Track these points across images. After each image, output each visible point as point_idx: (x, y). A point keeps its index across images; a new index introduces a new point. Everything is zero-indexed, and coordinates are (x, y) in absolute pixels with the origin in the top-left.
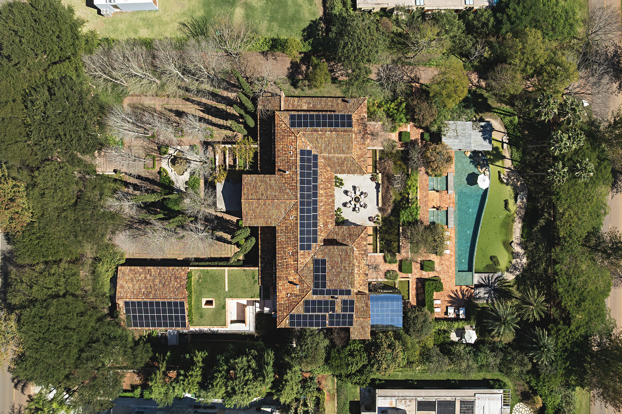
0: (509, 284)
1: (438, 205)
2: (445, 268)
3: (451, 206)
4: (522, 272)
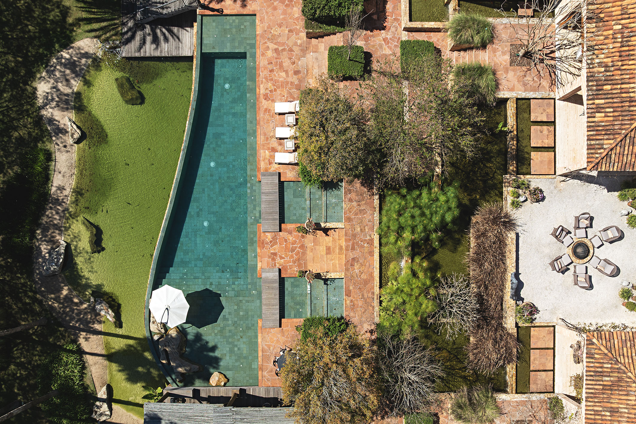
0: (89, 27)
1: (310, 237)
2: (286, 63)
3: (269, 236)
4: (51, 56)
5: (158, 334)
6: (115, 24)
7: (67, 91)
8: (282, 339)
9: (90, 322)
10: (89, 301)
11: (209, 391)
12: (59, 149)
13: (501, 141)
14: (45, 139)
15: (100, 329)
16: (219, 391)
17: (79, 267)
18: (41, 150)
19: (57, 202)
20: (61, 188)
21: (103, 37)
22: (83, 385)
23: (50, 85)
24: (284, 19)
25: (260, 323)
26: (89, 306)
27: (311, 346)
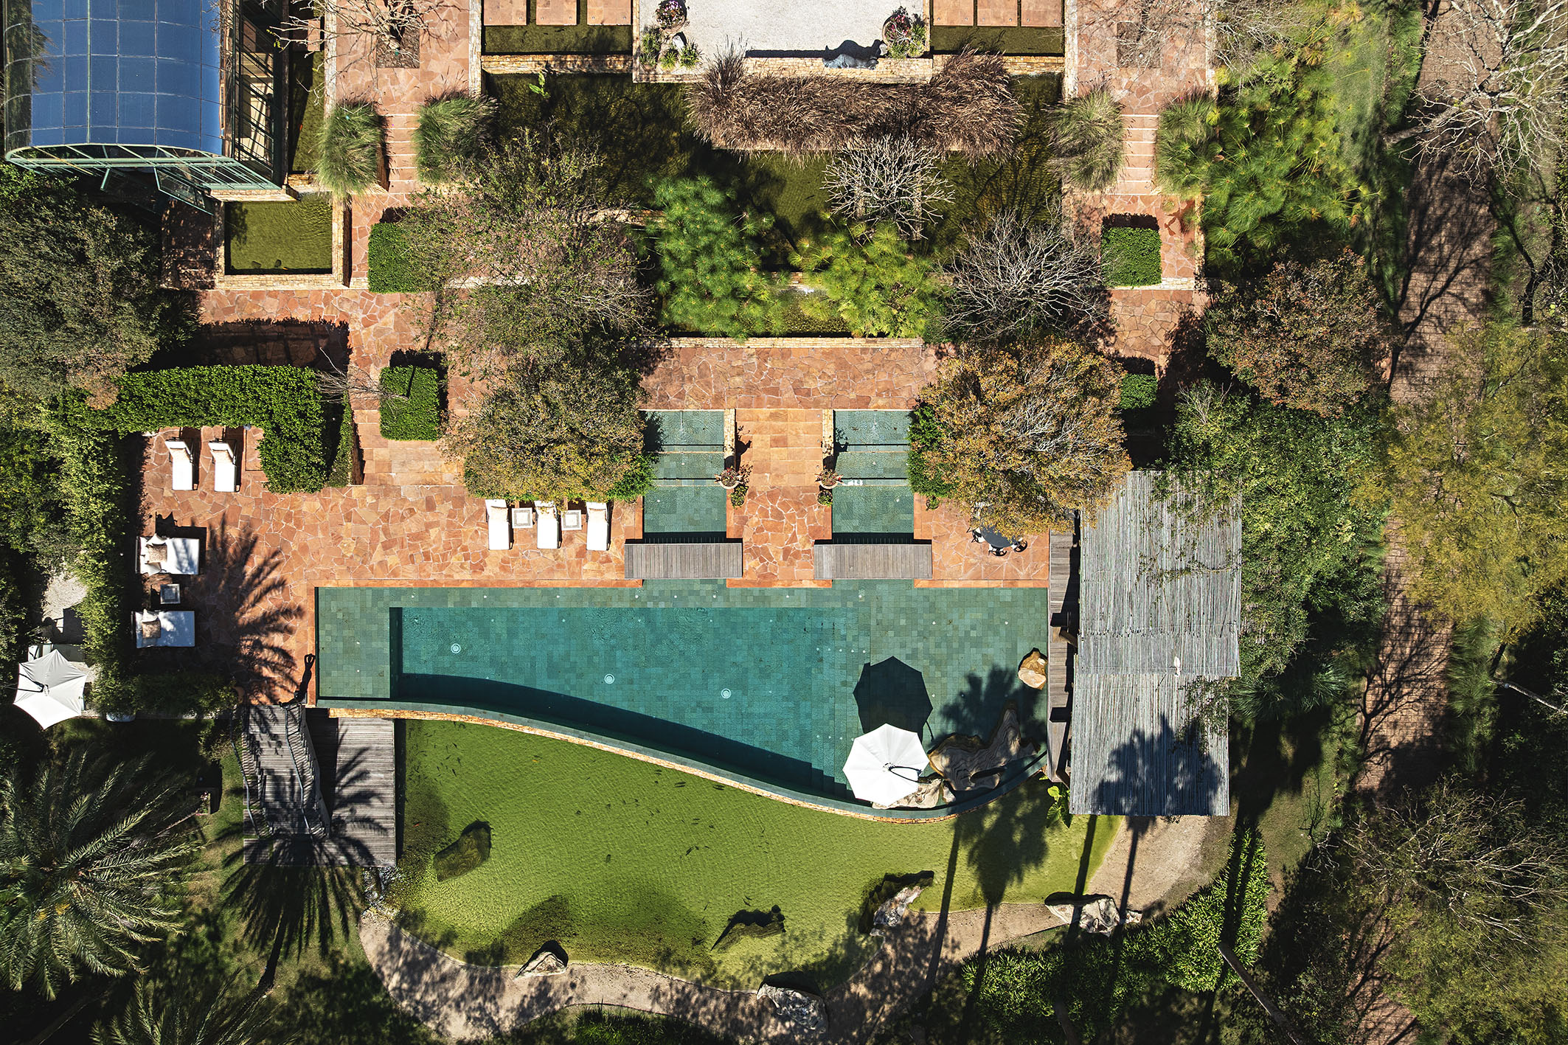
0: (338, 931)
1: (753, 481)
2: (411, 526)
3: (750, 563)
4: (396, 1011)
5: (942, 793)
6: (332, 879)
7: (463, 979)
8: (954, 538)
9: (922, 939)
10: (878, 941)
11: (1054, 688)
12: (579, 997)
13: (567, 87)
14: (559, 1025)
15: (936, 918)
16: (1056, 669)
17: (812, 961)
18: (579, 1031)
19: (683, 1002)
20: (656, 994)
21: (358, 904)
22: (1045, 954)
23: (453, 1014)
24: (325, 530)
25: (922, 583)
26: (888, 940)
27: (959, 473)
